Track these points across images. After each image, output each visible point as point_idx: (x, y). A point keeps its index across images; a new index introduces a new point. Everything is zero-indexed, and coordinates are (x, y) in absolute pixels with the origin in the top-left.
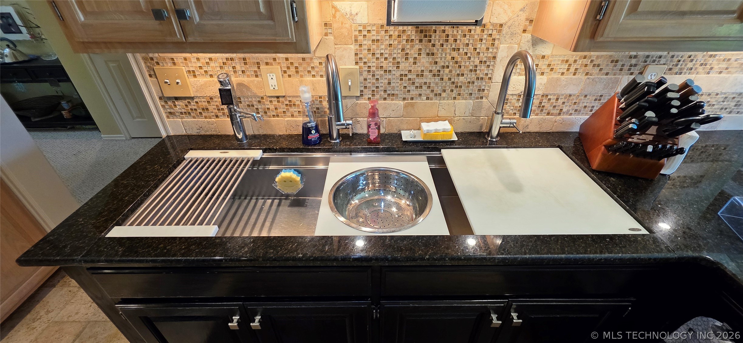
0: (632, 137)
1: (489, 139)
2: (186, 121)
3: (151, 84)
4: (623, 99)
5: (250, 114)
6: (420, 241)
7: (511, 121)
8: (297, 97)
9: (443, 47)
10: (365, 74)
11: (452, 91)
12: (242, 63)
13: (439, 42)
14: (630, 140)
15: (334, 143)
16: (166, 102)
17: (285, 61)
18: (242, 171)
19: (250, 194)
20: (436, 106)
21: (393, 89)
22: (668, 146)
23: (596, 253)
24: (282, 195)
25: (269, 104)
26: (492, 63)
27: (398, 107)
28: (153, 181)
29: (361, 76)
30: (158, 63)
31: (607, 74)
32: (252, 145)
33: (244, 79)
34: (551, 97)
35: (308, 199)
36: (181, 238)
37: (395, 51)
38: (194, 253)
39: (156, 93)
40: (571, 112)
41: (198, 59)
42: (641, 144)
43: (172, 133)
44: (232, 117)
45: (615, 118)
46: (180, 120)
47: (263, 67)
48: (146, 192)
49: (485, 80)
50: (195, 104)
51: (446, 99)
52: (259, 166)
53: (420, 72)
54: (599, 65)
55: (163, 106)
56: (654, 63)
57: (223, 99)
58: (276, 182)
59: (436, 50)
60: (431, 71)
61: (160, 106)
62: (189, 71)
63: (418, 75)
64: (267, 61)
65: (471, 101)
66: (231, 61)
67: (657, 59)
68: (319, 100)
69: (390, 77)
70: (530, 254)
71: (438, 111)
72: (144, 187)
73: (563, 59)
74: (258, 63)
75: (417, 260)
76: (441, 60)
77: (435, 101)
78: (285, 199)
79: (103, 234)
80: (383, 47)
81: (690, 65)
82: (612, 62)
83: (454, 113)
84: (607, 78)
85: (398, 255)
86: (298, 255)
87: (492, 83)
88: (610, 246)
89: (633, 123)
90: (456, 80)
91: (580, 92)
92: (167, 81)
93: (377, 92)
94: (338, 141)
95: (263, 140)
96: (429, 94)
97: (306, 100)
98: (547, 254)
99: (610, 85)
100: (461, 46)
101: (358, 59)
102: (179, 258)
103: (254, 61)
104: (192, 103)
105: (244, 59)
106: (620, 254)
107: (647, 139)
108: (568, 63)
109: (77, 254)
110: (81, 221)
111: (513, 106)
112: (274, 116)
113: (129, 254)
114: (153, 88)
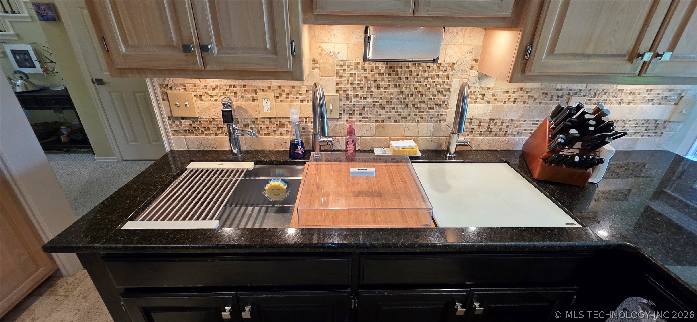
0: (563, 150)
1: (448, 155)
2: (188, 138)
3: (163, 106)
4: (552, 121)
5: (247, 131)
6: (393, 232)
7: (466, 140)
8: (286, 118)
9: (407, 79)
10: (344, 100)
11: (416, 115)
12: (242, 90)
13: (404, 76)
14: (561, 153)
16: (173, 121)
17: (278, 89)
18: (236, 180)
19: (241, 202)
20: (403, 128)
21: (367, 112)
22: (590, 157)
23: (539, 241)
24: (270, 203)
25: (262, 124)
26: (448, 93)
27: (371, 128)
28: (160, 186)
29: (341, 102)
30: (171, 89)
31: (540, 103)
32: (246, 158)
33: (242, 103)
34: (497, 121)
35: (292, 207)
37: (369, 82)
38: (200, 241)
39: (166, 113)
40: (514, 134)
41: (206, 86)
42: (570, 155)
43: (175, 148)
44: (230, 134)
45: (548, 136)
46: (183, 137)
47: (259, 93)
49: (442, 106)
50: (198, 123)
51: (411, 121)
52: (251, 176)
53: (389, 99)
54: (533, 96)
55: (170, 125)
56: (576, 95)
57: (224, 119)
58: (265, 190)
59: (402, 82)
60: (398, 99)
61: (168, 125)
62: (197, 96)
63: (387, 102)
64: (263, 89)
65: (432, 124)
66: (233, 88)
67: (578, 92)
68: (305, 121)
69: (365, 103)
72: (152, 190)
73: (504, 91)
74: (256, 90)
75: (391, 247)
76: (406, 90)
77: (402, 123)
78: (272, 206)
79: (119, 226)
80: (359, 79)
81: (604, 97)
82: (543, 93)
83: (418, 133)
84: (540, 106)
85: (375, 243)
87: (448, 109)
88: (551, 236)
89: (561, 138)
90: (419, 106)
91: (520, 117)
92: (178, 103)
93: (354, 115)
94: (320, 155)
95: (255, 154)
96: (397, 118)
97: (295, 120)
98: (499, 241)
99: (544, 112)
100: (422, 80)
101: (338, 88)
102: (187, 245)
103: (252, 88)
104: (196, 123)
105: (245, 87)
106: (559, 242)
107: (575, 152)
108: (508, 94)
109: (97, 242)
110: (99, 216)
111: (467, 129)
112: (265, 134)
113: (143, 242)
114: (164, 109)
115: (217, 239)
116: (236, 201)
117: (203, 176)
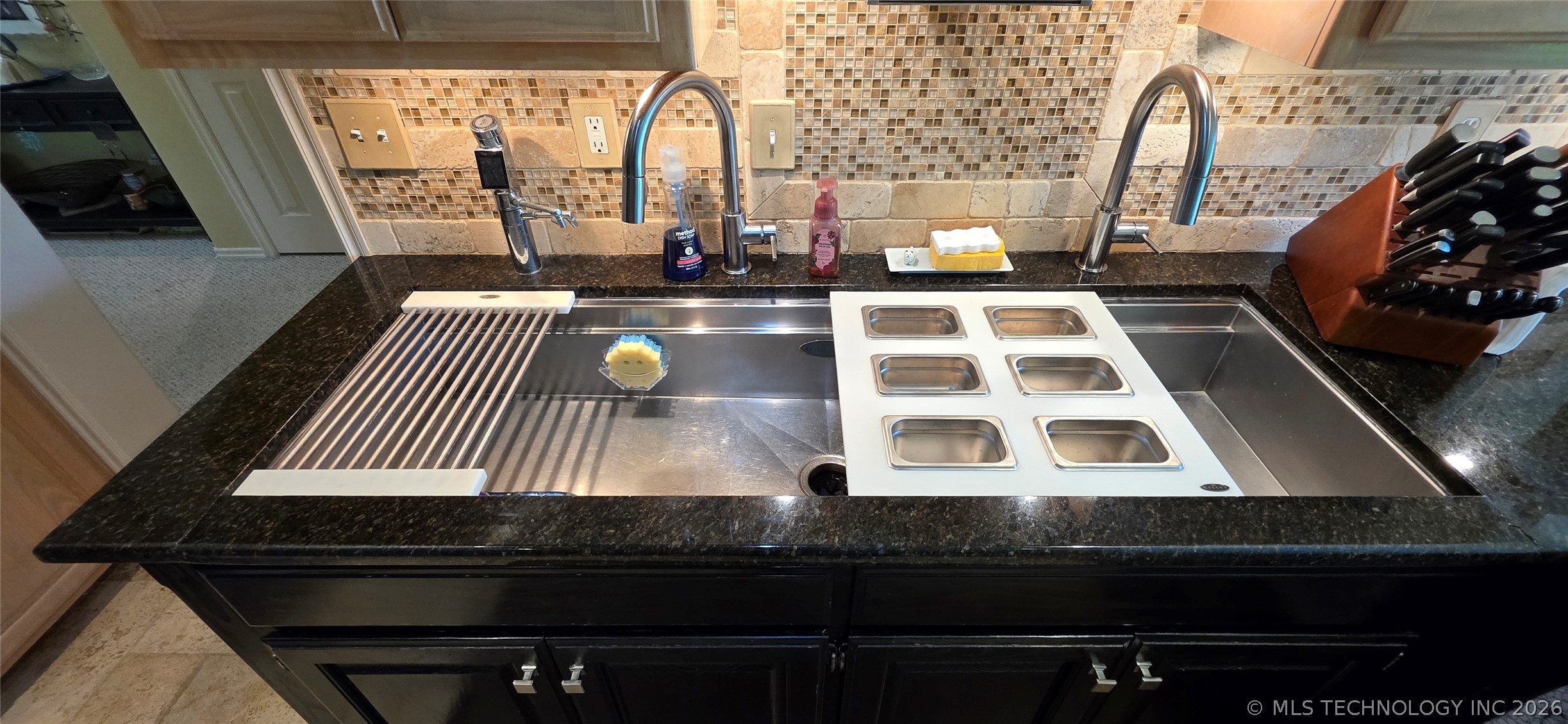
0: (1429, 269)
1: (1084, 268)
2: (401, 225)
3: (319, 138)
4: (1411, 182)
5: (547, 211)
6: (947, 509)
7: (1138, 228)
9: (990, 54)
10: (808, 117)
11: (1005, 158)
12: (525, 91)
13: (982, 44)
15: (735, 275)
16: (355, 181)
17: (624, 87)
18: (532, 338)
19: (548, 387)
20: (967, 194)
21: (871, 152)
22: (1518, 293)
23: (1352, 541)
24: (619, 391)
25: (589, 187)
26: (1101, 94)
27: (879, 195)
28: (333, 364)
29: (798, 124)
30: (334, 92)
31: (1364, 120)
32: (551, 279)
33: (530, 129)
34: (1230, 173)
35: (677, 400)
36: (404, 499)
37: (880, 65)
38: (435, 535)
39: (333, 160)
40: (1271, 207)
41: (426, 82)
42: (1453, 285)
43: (370, 252)
44: (506, 216)
45: (1390, 225)
46: (388, 221)
47: (574, 100)
48: (318, 388)
49: (1082, 133)
50: (420, 185)
52: (568, 326)
53: (934, 113)
54: (1347, 101)
55: (349, 190)
56: (1476, 96)
57: (484, 175)
58: (607, 364)
59: (975, 62)
60: (959, 112)
61: (343, 190)
62: (406, 111)
63: (928, 122)
64: (584, 87)
65: (1046, 182)
66: (502, 86)
67: (1485, 87)
68: (701, 178)
69: (865, 125)
70: (1201, 542)
71: (970, 203)
72: (314, 377)
73: (1267, 85)
74: (564, 92)
75: (943, 554)
76: (984, 85)
77: (965, 181)
78: (626, 400)
79: (227, 488)
80: (852, 54)
81: (1560, 99)
82: (1379, 91)
83: (1005, 209)
84: (1363, 129)
85: (899, 544)
86: (671, 541)
87: (1097, 139)
88: (1384, 526)
90: (1016, 134)
91: (1297, 162)
92: (357, 132)
93: (835, 160)
94: (743, 271)
95: (575, 268)
96: (952, 166)
97: (675, 178)
98: (1240, 542)
99: (1369, 146)
100: (1033, 54)
101: (792, 83)
102: (402, 547)
103: (554, 87)
104: (414, 184)
105: (532, 82)
106: (1406, 543)
107: (1465, 275)
108: (1277, 96)
109: (172, 536)
110: (178, 458)
111: (1142, 194)
112: (598, 213)
113: (288, 537)
114: (324, 149)
115: (480, 530)
116: (536, 386)
117: (443, 330)
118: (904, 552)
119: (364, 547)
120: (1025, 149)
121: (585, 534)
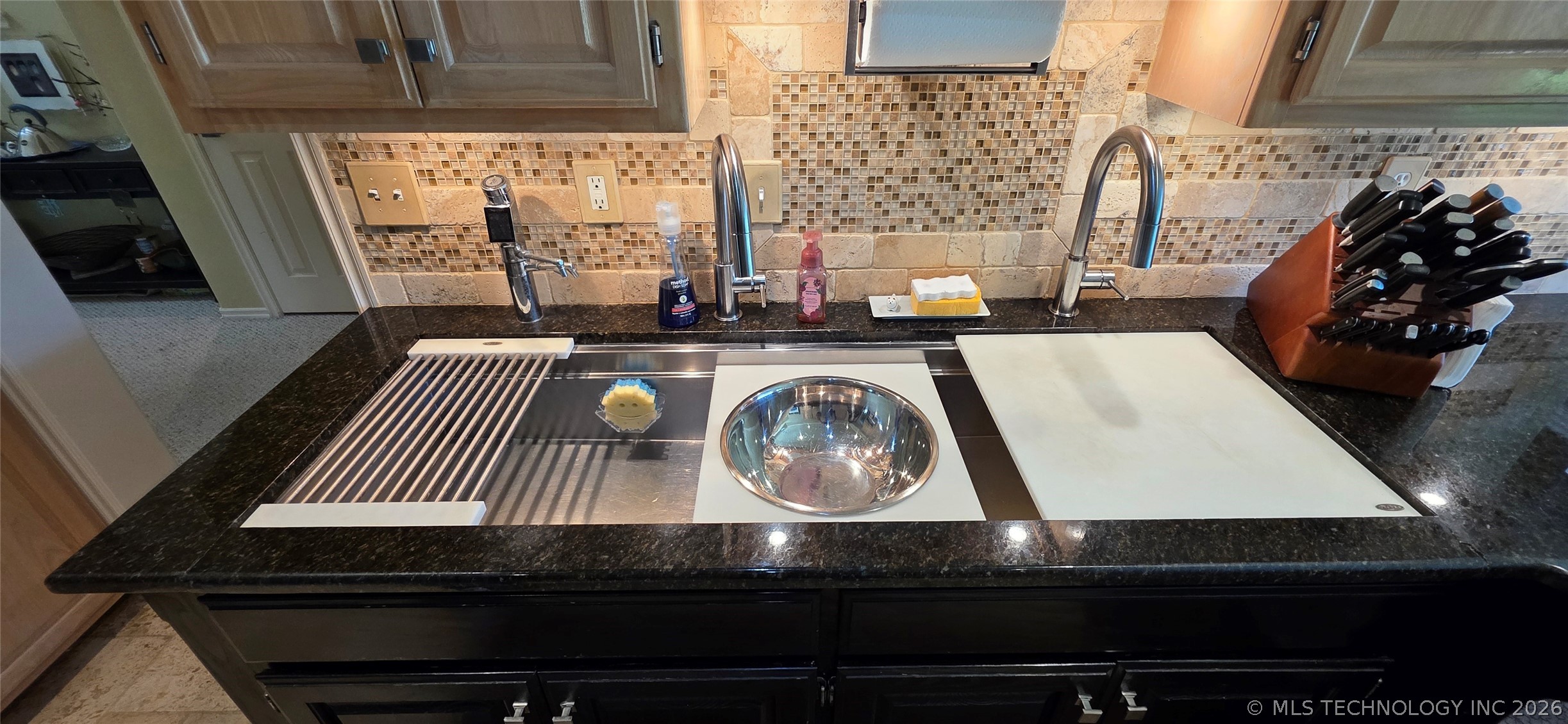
0: (1371, 307)
1: (1057, 313)
2: (410, 278)
3: (338, 197)
4: (1347, 228)
5: (550, 262)
6: (928, 533)
7: (1104, 275)
8: (649, 225)
9: (959, 119)
10: (794, 176)
11: (978, 211)
12: (533, 154)
13: (951, 109)
14: (1366, 314)
15: (727, 322)
16: (369, 237)
17: (625, 149)
18: (532, 383)
19: (546, 432)
20: (944, 244)
21: (853, 207)
22: (1451, 327)
23: (1312, 558)
24: (614, 434)
25: (590, 240)
26: (1063, 153)
27: (862, 246)
28: (341, 406)
29: (785, 181)
30: (355, 155)
31: (1305, 175)
32: (551, 326)
33: (536, 188)
34: (1188, 224)
35: (670, 443)
36: (406, 530)
37: (859, 129)
38: (436, 562)
39: (350, 217)
40: (1228, 255)
41: (441, 146)
42: (1392, 321)
43: (379, 303)
44: (510, 268)
45: (1332, 268)
46: (398, 274)
47: (577, 162)
48: (326, 428)
49: (1047, 188)
50: (431, 240)
51: (965, 228)
52: (566, 371)
53: (910, 172)
54: (1287, 158)
55: (363, 246)
56: (1405, 153)
57: (492, 230)
58: (603, 407)
59: (945, 126)
60: (933, 171)
61: (357, 245)
62: (421, 172)
63: (905, 179)
64: (587, 150)
65: (1018, 233)
66: (511, 149)
67: (1411, 145)
68: (695, 232)
69: (847, 183)
70: (1169, 562)
71: (948, 254)
72: (322, 418)
73: (1213, 144)
74: (568, 155)
75: (924, 575)
76: (955, 146)
77: (942, 233)
78: (620, 443)
79: (235, 521)
80: (833, 120)
81: (1480, 156)
82: (1316, 150)
83: (981, 258)
84: (1305, 183)
85: (881, 565)
86: (663, 565)
87: (1062, 194)
88: (1342, 544)
89: (1376, 278)
90: (987, 189)
91: (1248, 214)
92: (375, 192)
93: (820, 214)
94: (735, 318)
95: (574, 317)
96: (929, 219)
97: (670, 232)
98: (1206, 561)
99: (1313, 199)
100: (998, 119)
101: (779, 146)
102: (403, 574)
103: (560, 150)
104: (425, 240)
105: (539, 146)
106: (1364, 560)
107: (1404, 312)
108: (1223, 154)
109: (180, 566)
110: (189, 493)
111: (1108, 244)
112: (598, 266)
113: (292, 566)
114: (342, 207)
115: (479, 557)
116: (534, 430)
117: (446, 376)
118: (886, 573)
119: (366, 574)
120: (996, 203)
121: (582, 560)
